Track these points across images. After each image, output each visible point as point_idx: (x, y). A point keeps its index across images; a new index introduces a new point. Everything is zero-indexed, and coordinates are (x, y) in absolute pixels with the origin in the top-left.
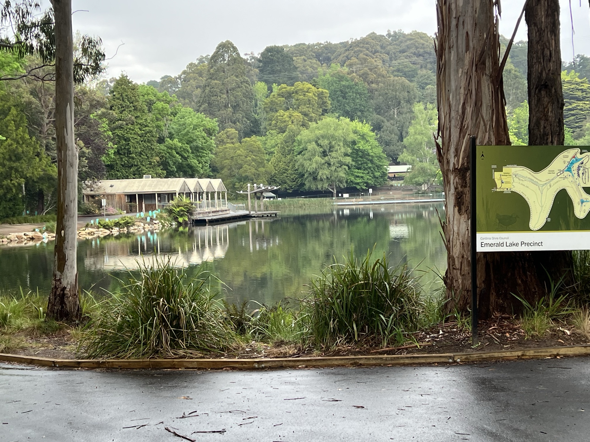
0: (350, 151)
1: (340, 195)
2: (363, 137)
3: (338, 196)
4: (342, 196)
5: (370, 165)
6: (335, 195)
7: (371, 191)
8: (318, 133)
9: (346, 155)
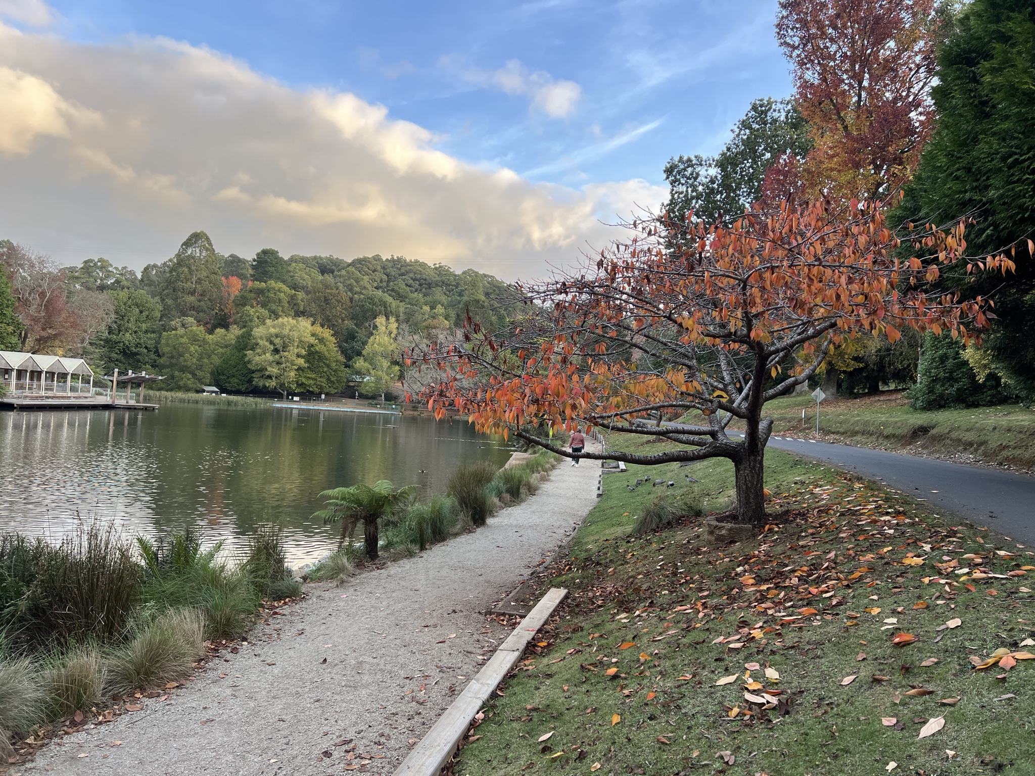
0: (304, 352)
1: (290, 397)
2: (322, 340)
3: (288, 398)
4: (292, 398)
5: (325, 369)
6: (285, 397)
7: (323, 396)
8: (272, 330)
9: (298, 356)
